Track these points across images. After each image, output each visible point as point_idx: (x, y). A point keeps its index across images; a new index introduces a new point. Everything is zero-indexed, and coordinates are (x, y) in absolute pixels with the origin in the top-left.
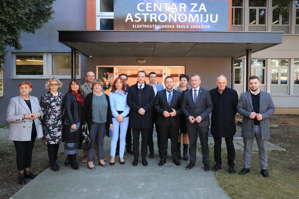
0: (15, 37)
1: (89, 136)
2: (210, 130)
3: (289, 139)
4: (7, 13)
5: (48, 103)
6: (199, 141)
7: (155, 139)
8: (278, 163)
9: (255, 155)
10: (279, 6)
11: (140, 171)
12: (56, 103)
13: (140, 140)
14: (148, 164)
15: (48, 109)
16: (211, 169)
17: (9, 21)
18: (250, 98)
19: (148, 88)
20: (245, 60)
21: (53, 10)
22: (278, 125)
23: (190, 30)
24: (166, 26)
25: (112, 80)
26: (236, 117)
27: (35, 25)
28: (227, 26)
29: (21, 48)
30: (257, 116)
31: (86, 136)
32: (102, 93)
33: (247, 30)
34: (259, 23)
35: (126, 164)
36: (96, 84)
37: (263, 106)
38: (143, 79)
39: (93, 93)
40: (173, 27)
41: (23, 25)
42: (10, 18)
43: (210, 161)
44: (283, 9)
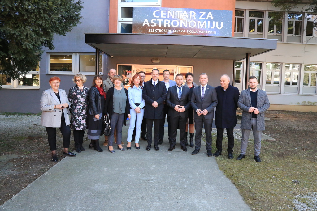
0: (49, 39)
1: (110, 124)
2: (214, 122)
3: (279, 130)
4: (43, 18)
5: (74, 95)
6: (204, 131)
7: (166, 128)
8: (269, 150)
9: (251, 143)
10: (274, 18)
11: (152, 155)
12: (81, 95)
13: (153, 128)
14: (160, 150)
15: (75, 100)
16: (213, 155)
17: (45, 25)
18: (249, 95)
19: (161, 85)
20: (245, 62)
21: (81, 15)
22: (270, 119)
23: (199, 35)
24: (177, 31)
25: (130, 77)
26: (237, 111)
27: (65, 29)
28: (230, 32)
29: (54, 49)
30: (255, 110)
31: (107, 124)
32: (121, 88)
33: (247, 37)
34: (258, 32)
35: (141, 149)
36: (116, 79)
37: (260, 102)
38: (157, 76)
39: (114, 87)
40: (184, 31)
41: (56, 29)
42: (45, 23)
43: (212, 148)
44: (277, 21)
